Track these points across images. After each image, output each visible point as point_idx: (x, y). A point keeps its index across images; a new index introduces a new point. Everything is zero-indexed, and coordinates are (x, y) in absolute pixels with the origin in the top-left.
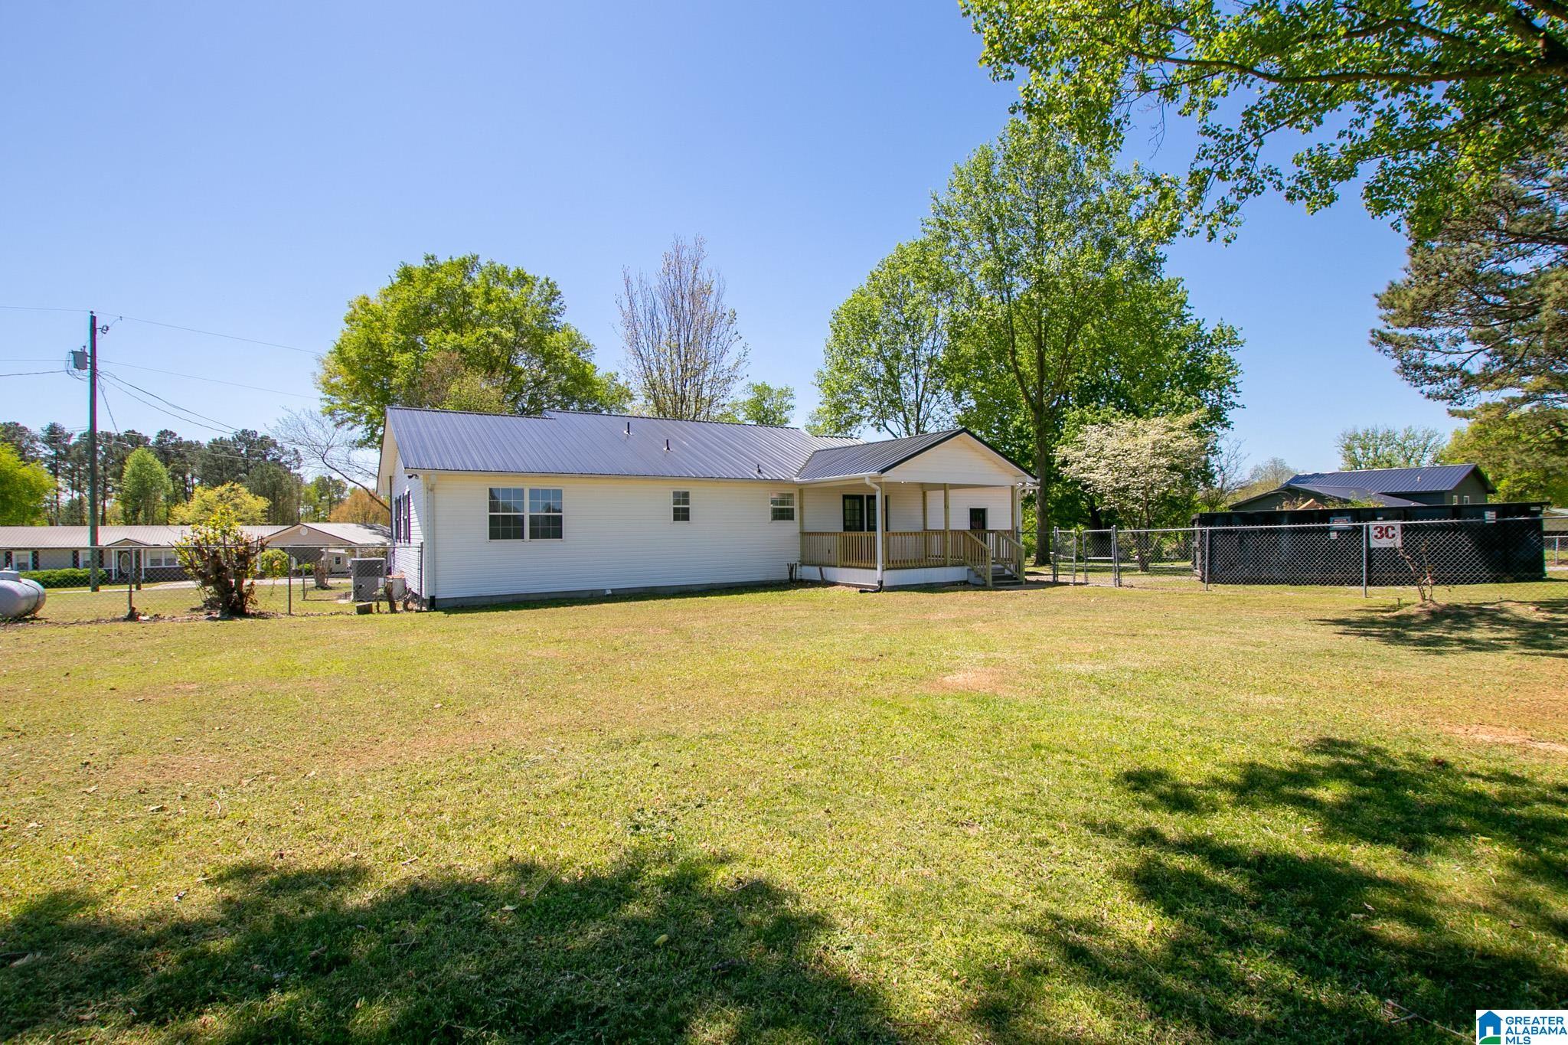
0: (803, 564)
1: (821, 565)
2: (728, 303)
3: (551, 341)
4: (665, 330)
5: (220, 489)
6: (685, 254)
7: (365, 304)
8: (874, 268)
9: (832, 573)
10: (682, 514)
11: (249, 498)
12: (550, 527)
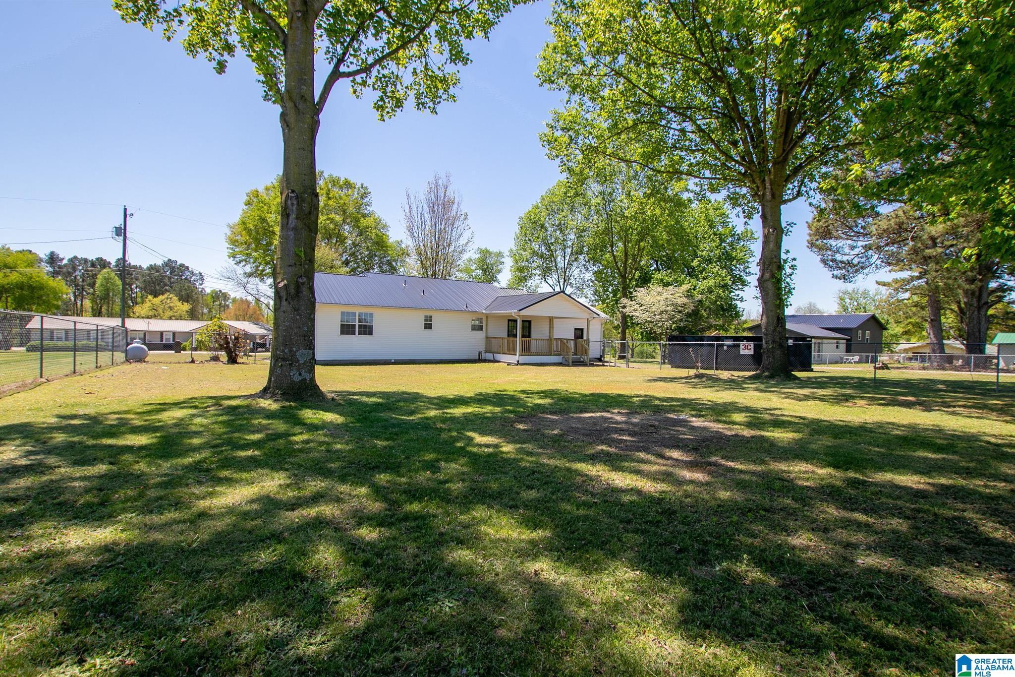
0: (486, 352)
1: (493, 353)
2: (464, 209)
3: (364, 222)
4: (428, 223)
5: (161, 297)
6: (440, 182)
7: (256, 194)
8: (544, 194)
9: (499, 357)
10: (428, 326)
11: (179, 304)
12: (366, 330)
